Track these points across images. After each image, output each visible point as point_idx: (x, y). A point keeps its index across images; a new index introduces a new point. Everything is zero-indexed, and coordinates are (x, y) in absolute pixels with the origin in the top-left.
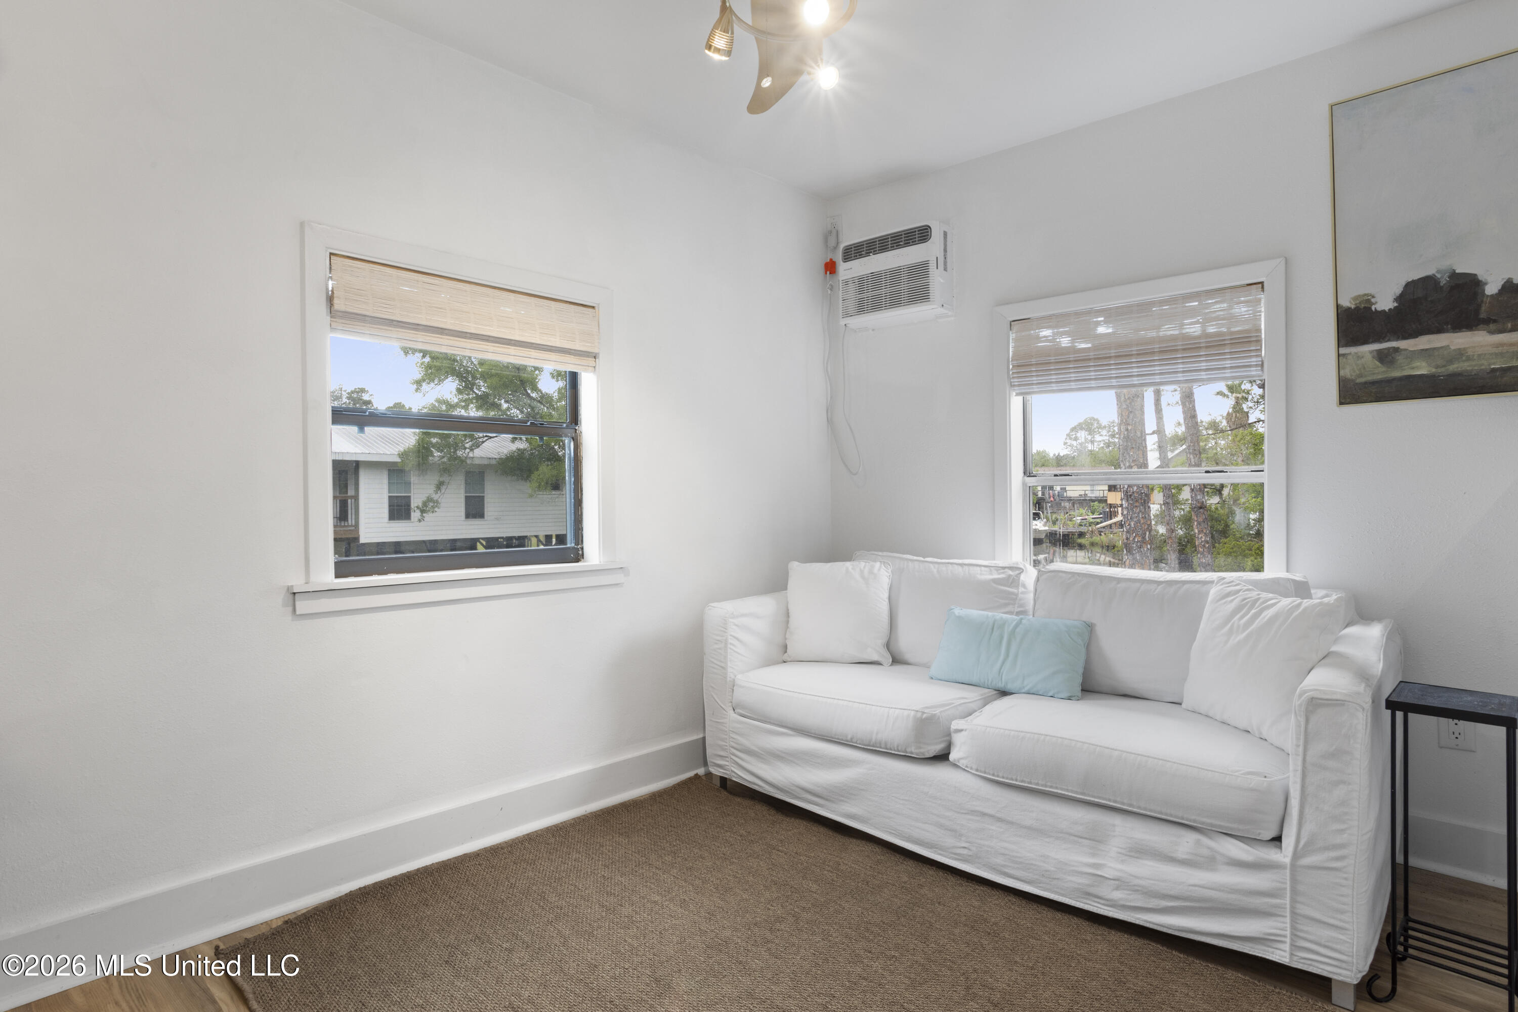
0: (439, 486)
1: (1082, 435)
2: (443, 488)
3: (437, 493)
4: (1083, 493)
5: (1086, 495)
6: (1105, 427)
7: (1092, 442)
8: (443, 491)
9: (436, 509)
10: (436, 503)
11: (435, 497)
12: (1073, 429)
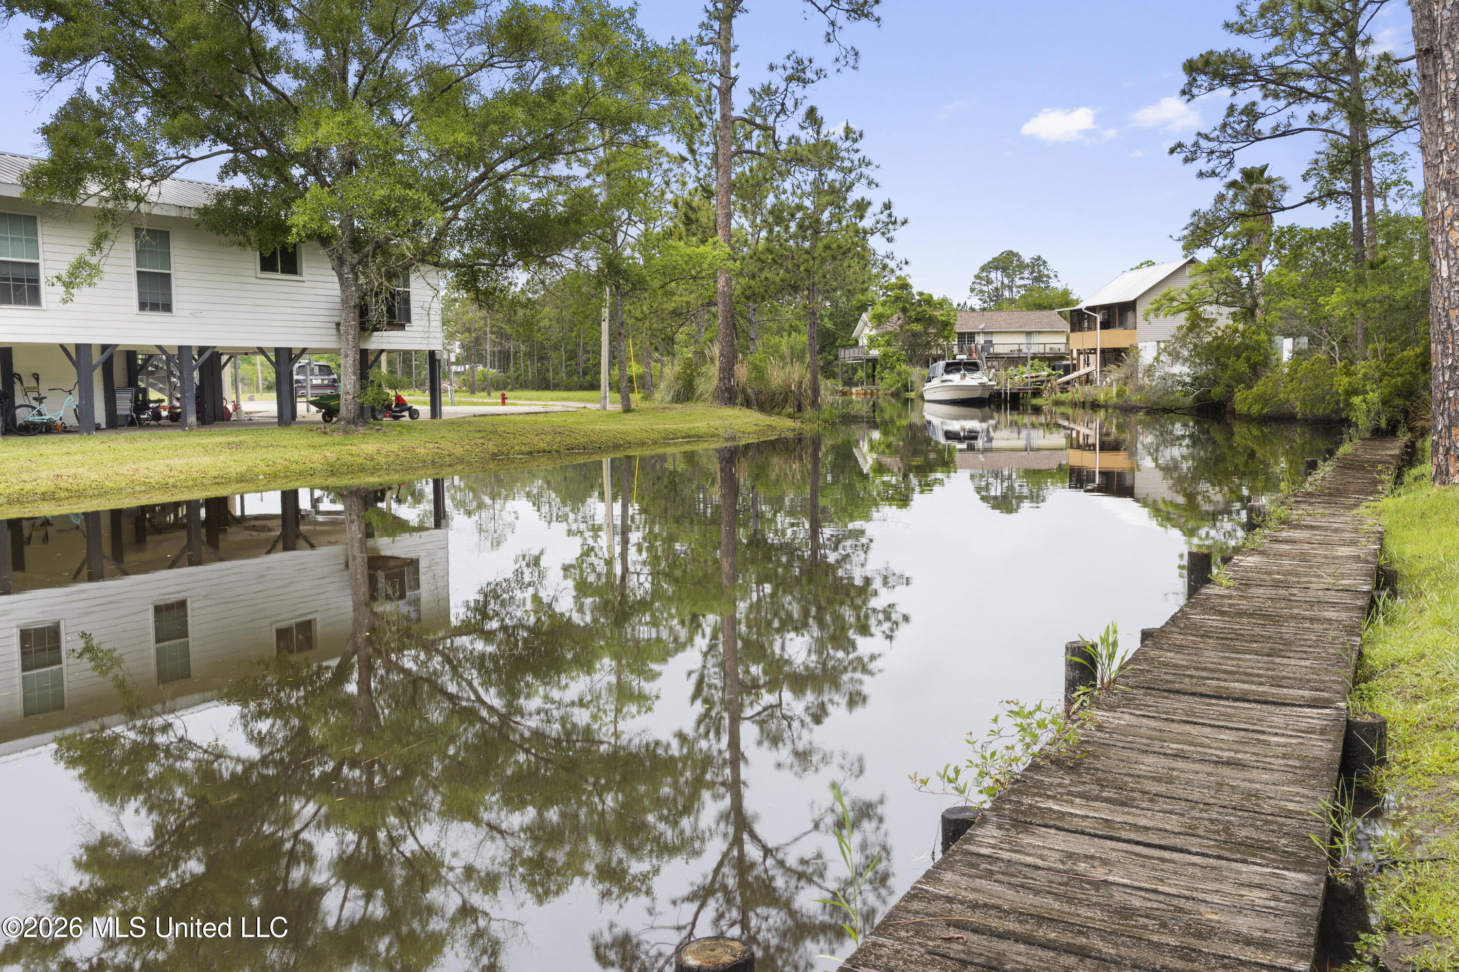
0: (97, 244)
1: (996, 276)
2: (106, 245)
3: (93, 254)
4: (1016, 347)
5: (1020, 350)
6: (1028, 266)
7: (1010, 288)
8: (105, 252)
9: (95, 280)
10: (96, 270)
11: (94, 260)
12: (983, 269)
